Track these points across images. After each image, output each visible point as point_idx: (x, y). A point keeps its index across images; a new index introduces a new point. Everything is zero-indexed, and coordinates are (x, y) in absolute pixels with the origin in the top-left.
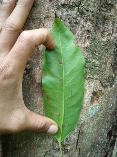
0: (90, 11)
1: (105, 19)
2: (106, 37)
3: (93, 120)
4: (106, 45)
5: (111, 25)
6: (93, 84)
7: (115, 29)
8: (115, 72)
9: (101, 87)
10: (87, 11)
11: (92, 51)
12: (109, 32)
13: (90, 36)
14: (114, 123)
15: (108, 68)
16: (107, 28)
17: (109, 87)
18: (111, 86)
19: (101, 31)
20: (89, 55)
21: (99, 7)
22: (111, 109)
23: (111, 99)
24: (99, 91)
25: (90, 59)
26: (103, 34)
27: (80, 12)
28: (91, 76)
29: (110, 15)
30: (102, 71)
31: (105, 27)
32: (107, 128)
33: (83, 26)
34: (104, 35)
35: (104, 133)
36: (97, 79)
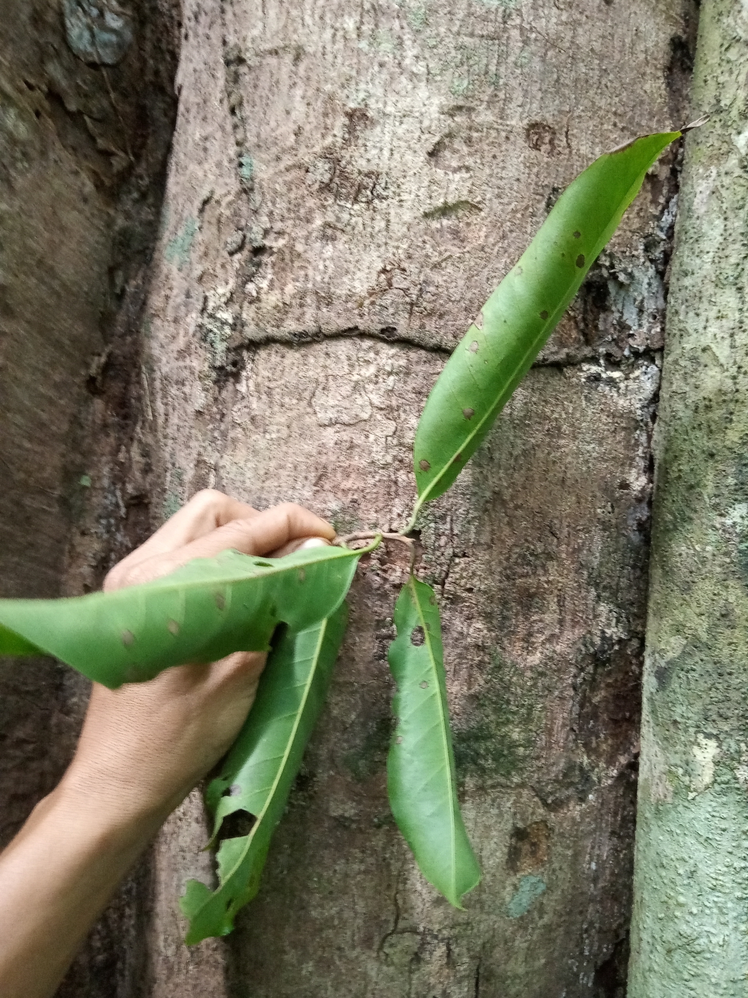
0: (479, 590)
1: (532, 596)
2: (540, 649)
3: (526, 929)
4: (542, 674)
5: (554, 606)
6: (509, 804)
7: (568, 618)
8: (594, 745)
9: (541, 811)
10: (470, 590)
11: (495, 703)
12: (547, 633)
13: (486, 659)
14: (615, 931)
15: (557, 742)
16: (541, 621)
17: (572, 804)
18: (582, 800)
19: (521, 635)
20: (487, 716)
21: (505, 569)
22: (595, 880)
23: (588, 843)
24: (536, 823)
25: (493, 726)
26: (527, 642)
27: (448, 599)
28: (502, 780)
29: (548, 582)
30: (538, 758)
31: (535, 618)
32: (587, 953)
33: (461, 633)
34: (534, 643)
35: (577, 975)
36: (522, 785)
